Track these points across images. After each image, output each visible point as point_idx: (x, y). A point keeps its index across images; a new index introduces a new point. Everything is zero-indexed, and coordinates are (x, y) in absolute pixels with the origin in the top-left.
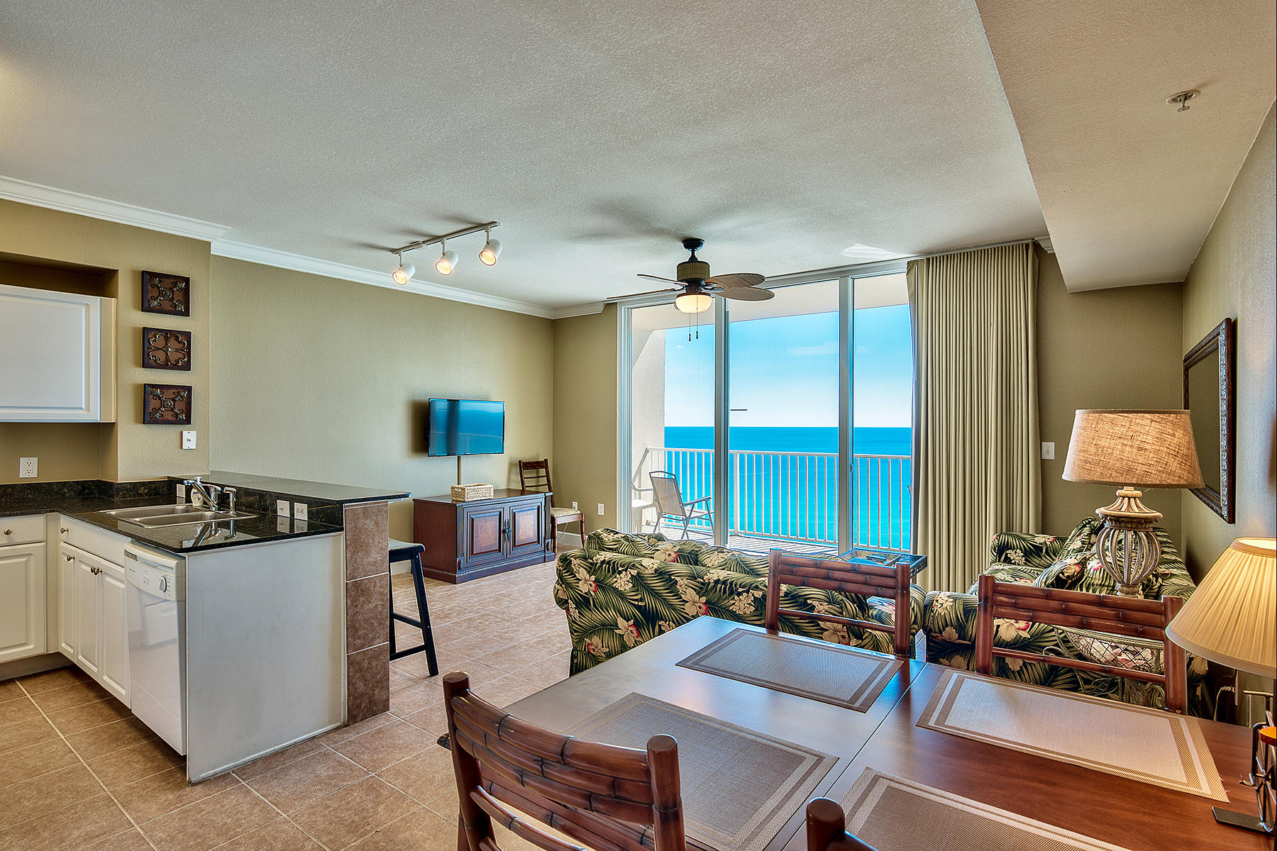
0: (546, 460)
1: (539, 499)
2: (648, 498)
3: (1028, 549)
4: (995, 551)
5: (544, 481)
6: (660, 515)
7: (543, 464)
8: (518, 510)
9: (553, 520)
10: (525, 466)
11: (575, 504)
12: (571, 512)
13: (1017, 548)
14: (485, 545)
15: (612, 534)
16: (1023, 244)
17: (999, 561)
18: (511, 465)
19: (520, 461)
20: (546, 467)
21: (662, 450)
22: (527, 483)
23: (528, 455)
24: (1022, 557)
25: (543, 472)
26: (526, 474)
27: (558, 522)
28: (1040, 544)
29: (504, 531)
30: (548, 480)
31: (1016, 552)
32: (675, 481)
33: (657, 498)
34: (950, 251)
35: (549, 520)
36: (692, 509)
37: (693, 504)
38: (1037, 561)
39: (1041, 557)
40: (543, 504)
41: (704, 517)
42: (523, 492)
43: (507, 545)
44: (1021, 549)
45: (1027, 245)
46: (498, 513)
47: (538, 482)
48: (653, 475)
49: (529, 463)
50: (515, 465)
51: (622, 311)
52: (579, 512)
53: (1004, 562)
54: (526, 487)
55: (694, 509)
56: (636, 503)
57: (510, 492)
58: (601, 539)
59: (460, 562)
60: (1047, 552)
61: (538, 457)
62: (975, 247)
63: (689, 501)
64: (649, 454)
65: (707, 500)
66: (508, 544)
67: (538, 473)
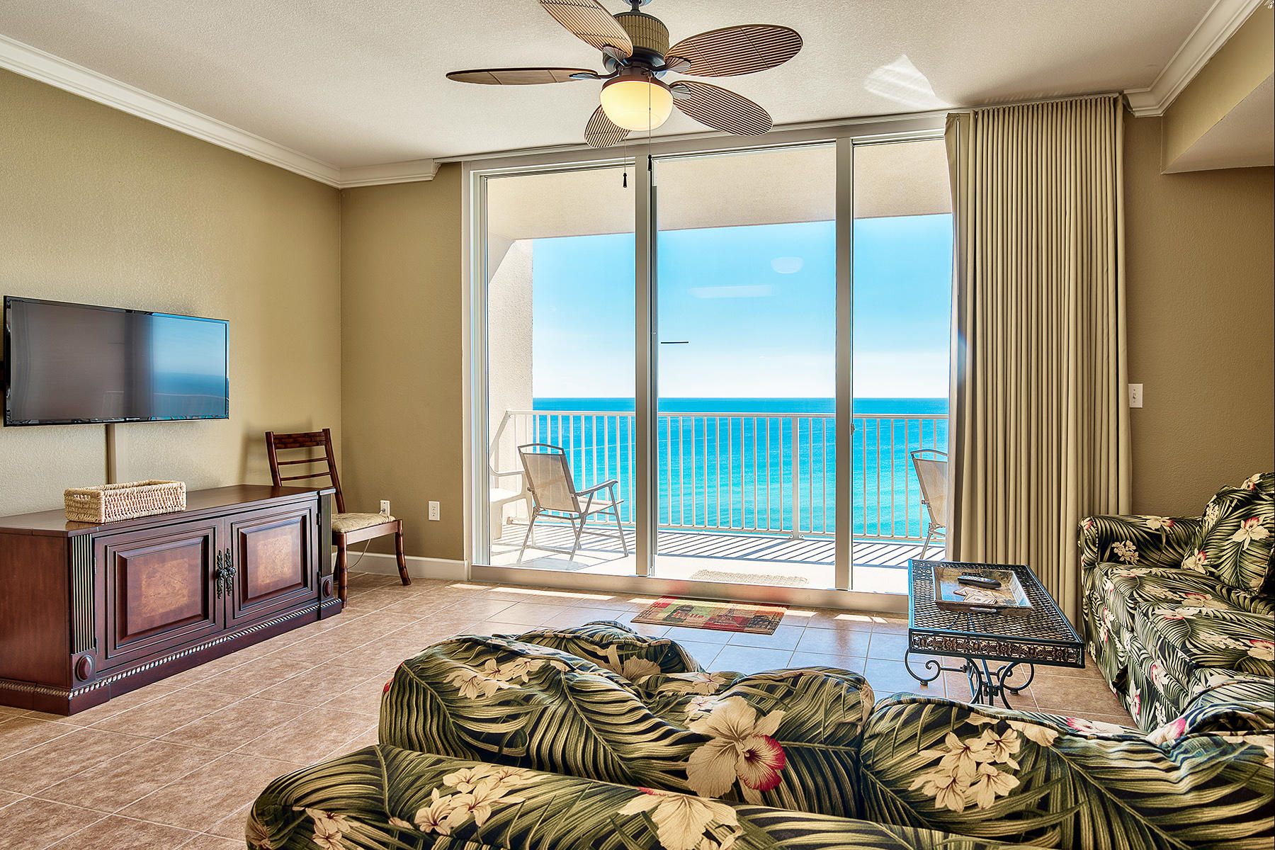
0: (326, 432)
1: (307, 503)
2: (515, 485)
3: (1141, 539)
4: (1094, 545)
5: (323, 467)
6: (536, 512)
7: (323, 438)
8: (254, 528)
9: (337, 538)
10: (277, 442)
11: (385, 504)
12: (378, 519)
13: (1127, 539)
14: (161, 611)
15: (491, 664)
16: (1110, 98)
17: (1101, 560)
18: (249, 442)
19: (268, 434)
20: (327, 442)
21: (530, 413)
22: (284, 472)
23: (288, 421)
24: (1135, 551)
25: (320, 451)
26: (282, 455)
27: (350, 539)
28: (1156, 530)
29: (217, 575)
30: (332, 466)
31: (1125, 545)
32: (563, 459)
33: (531, 483)
34: (1007, 102)
35: (328, 538)
36: (590, 499)
37: (591, 493)
38: (1155, 556)
39: (1160, 550)
40: (315, 511)
41: (607, 511)
42: (275, 491)
43: (223, 602)
44: (1131, 540)
45: (1115, 100)
46: (201, 539)
47: (310, 469)
48: (523, 450)
49: (289, 436)
50: (258, 441)
51: (470, 179)
52: (393, 519)
53: (1108, 561)
54: (282, 479)
55: (593, 500)
56: (495, 495)
57: (246, 492)
58: (448, 692)
59: (82, 663)
60: (1168, 542)
61: (310, 424)
62: (1043, 98)
63: (584, 489)
64: (510, 422)
65: (611, 485)
66: (229, 598)
67: (310, 453)
